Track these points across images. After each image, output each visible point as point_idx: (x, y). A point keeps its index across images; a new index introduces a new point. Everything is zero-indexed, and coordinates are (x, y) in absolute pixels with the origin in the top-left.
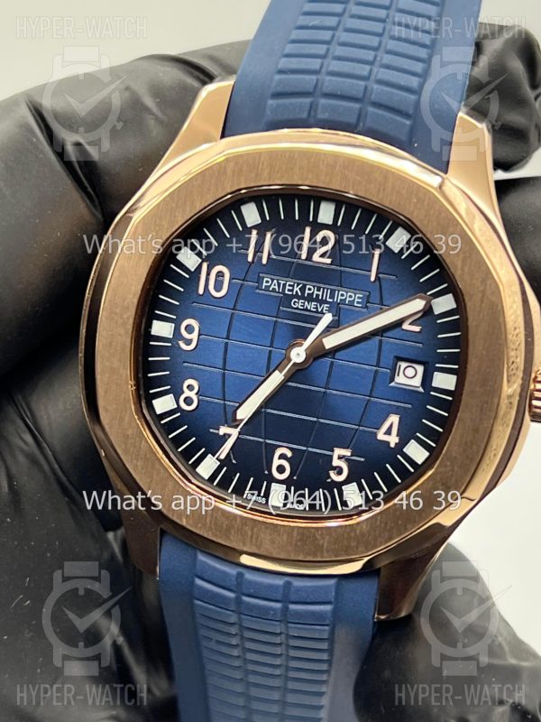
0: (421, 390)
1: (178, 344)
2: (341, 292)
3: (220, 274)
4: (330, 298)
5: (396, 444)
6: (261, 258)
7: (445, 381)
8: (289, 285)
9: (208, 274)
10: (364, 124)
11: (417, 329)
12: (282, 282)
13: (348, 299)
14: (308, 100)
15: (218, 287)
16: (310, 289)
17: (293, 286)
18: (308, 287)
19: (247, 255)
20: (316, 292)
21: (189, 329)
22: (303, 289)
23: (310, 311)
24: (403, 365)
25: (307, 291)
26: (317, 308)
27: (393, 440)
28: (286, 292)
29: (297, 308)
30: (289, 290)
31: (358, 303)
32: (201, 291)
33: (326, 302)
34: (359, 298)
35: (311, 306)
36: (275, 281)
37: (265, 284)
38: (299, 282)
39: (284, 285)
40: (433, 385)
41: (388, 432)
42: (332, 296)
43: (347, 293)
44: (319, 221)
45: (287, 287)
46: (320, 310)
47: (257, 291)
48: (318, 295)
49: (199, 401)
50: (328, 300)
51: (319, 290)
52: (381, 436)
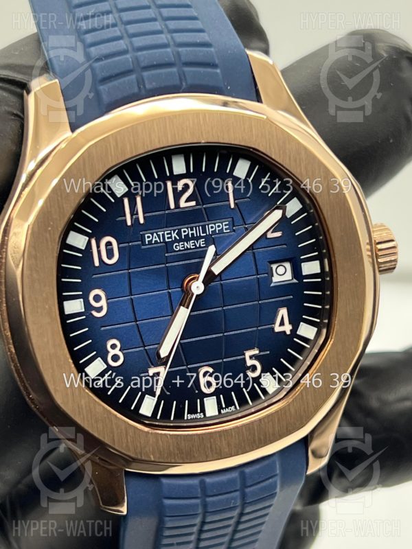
0: (295, 281)
1: (92, 314)
2: (210, 226)
3: (109, 244)
4: (203, 233)
5: (291, 331)
6: (138, 219)
7: (311, 268)
8: (167, 234)
9: (98, 246)
10: (186, 83)
11: (278, 234)
12: (161, 233)
13: (217, 229)
14: (133, 77)
15: (110, 255)
16: (185, 232)
17: (170, 233)
18: (182, 230)
19: (125, 221)
20: (190, 232)
21: (97, 298)
22: (179, 234)
23: (191, 249)
24: (274, 266)
25: (183, 234)
26: (195, 245)
27: (287, 328)
28: (167, 240)
29: (180, 250)
30: (168, 238)
31: (226, 229)
32: (97, 263)
33: (201, 237)
34: (225, 225)
35: (190, 245)
36: (155, 234)
37: (147, 240)
38: (175, 228)
39: (163, 235)
40: (304, 274)
41: (282, 324)
42: (204, 231)
43: (215, 224)
44: (175, 174)
45: (166, 236)
46: (198, 246)
47: (143, 247)
48: (193, 234)
49: (123, 354)
50: (202, 235)
51: (192, 230)
52: (278, 329)
